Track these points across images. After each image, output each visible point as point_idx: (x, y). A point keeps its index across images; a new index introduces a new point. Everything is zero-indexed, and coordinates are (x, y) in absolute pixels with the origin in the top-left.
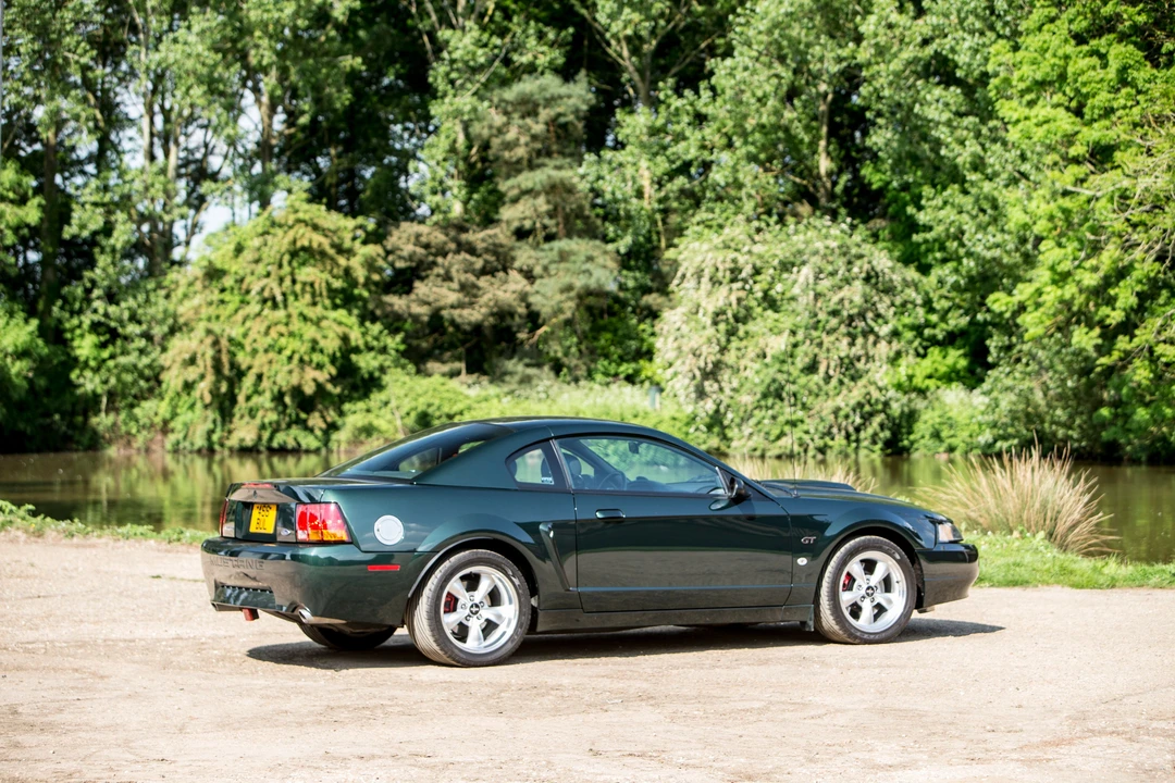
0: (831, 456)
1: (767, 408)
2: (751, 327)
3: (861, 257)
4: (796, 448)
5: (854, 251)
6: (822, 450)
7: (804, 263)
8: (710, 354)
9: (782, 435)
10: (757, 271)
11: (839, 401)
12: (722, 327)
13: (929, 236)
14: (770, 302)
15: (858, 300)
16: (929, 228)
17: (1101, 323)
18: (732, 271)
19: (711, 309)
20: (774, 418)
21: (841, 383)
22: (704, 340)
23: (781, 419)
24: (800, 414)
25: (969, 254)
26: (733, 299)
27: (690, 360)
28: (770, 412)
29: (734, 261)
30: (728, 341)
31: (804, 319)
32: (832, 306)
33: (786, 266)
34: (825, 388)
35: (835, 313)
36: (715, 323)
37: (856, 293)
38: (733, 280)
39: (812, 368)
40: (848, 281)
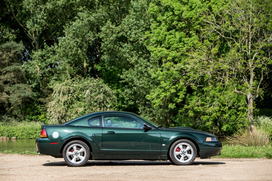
2: (74, 105)
3: (102, 87)
5: (100, 85)
7: (87, 89)
8: (63, 112)
10: (74, 91)
12: (66, 105)
13: (124, 81)
14: (78, 99)
15: (102, 98)
16: (123, 79)
17: (175, 102)
18: (68, 91)
19: (63, 101)
22: (62, 109)
25: (135, 86)
26: (69, 98)
27: (58, 114)
29: (69, 88)
30: (68, 109)
31: (87, 103)
32: (95, 100)
33: (82, 90)
35: (96, 102)
36: (64, 105)
37: (101, 96)
38: (69, 94)
40: (99, 93)
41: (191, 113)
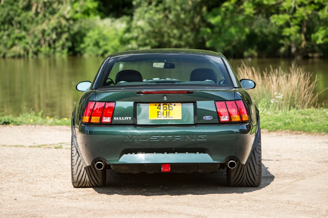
0: (41, 56)
1: (5, 30)
4: (22, 52)
6: (36, 53)
9: (13, 45)
11: (44, 26)
20: (9, 35)
21: (45, 16)
23: (13, 36)
24: (23, 33)
28: (7, 33)
34: (36, 19)
39: (28, 8)
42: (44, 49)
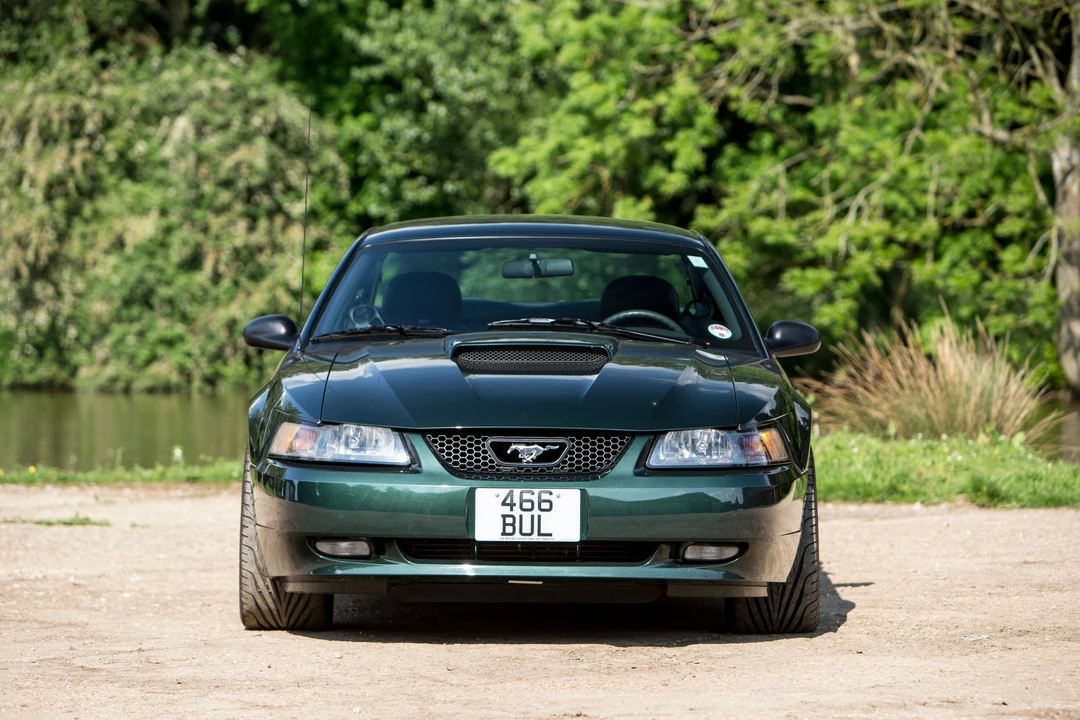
0: (224, 388)
1: (131, 320)
2: (104, 204)
3: (262, 102)
4: (175, 378)
5: (253, 94)
6: (211, 381)
7: (179, 112)
8: (43, 242)
9: (153, 359)
10: (108, 124)
11: (234, 310)
12: (60, 203)
13: (377, 71)
14: (130, 170)
15: (261, 163)
16: (371, 60)
17: (654, 192)
18: (72, 122)
19: (42, 177)
20: (141, 334)
21: (236, 283)
22: (33, 222)
23: (152, 336)
24: (180, 329)
25: (437, 98)
26: (77, 162)
27: (13, 254)
28: (136, 327)
29: (77, 108)
30: (69, 224)
31: (178, 192)
32: (223, 173)
33: (150, 116)
34: (214, 292)
35: (227, 184)
36: (49, 198)
37: (258, 155)
38: (75, 136)
39: (193, 263)
40: (246, 138)
41: (736, 252)
42: (234, 368)
